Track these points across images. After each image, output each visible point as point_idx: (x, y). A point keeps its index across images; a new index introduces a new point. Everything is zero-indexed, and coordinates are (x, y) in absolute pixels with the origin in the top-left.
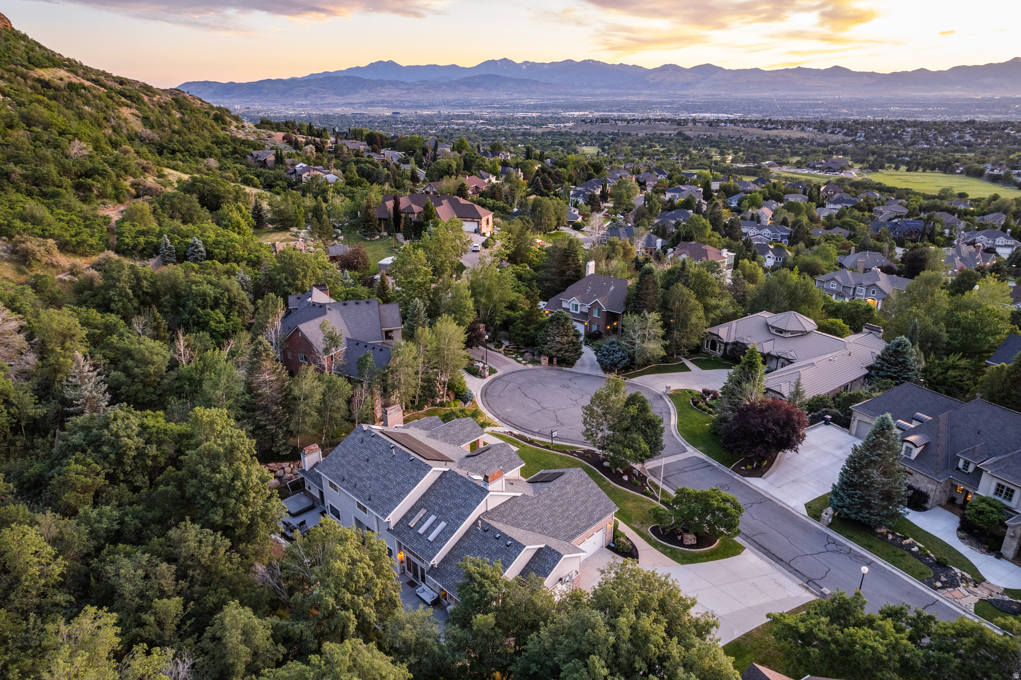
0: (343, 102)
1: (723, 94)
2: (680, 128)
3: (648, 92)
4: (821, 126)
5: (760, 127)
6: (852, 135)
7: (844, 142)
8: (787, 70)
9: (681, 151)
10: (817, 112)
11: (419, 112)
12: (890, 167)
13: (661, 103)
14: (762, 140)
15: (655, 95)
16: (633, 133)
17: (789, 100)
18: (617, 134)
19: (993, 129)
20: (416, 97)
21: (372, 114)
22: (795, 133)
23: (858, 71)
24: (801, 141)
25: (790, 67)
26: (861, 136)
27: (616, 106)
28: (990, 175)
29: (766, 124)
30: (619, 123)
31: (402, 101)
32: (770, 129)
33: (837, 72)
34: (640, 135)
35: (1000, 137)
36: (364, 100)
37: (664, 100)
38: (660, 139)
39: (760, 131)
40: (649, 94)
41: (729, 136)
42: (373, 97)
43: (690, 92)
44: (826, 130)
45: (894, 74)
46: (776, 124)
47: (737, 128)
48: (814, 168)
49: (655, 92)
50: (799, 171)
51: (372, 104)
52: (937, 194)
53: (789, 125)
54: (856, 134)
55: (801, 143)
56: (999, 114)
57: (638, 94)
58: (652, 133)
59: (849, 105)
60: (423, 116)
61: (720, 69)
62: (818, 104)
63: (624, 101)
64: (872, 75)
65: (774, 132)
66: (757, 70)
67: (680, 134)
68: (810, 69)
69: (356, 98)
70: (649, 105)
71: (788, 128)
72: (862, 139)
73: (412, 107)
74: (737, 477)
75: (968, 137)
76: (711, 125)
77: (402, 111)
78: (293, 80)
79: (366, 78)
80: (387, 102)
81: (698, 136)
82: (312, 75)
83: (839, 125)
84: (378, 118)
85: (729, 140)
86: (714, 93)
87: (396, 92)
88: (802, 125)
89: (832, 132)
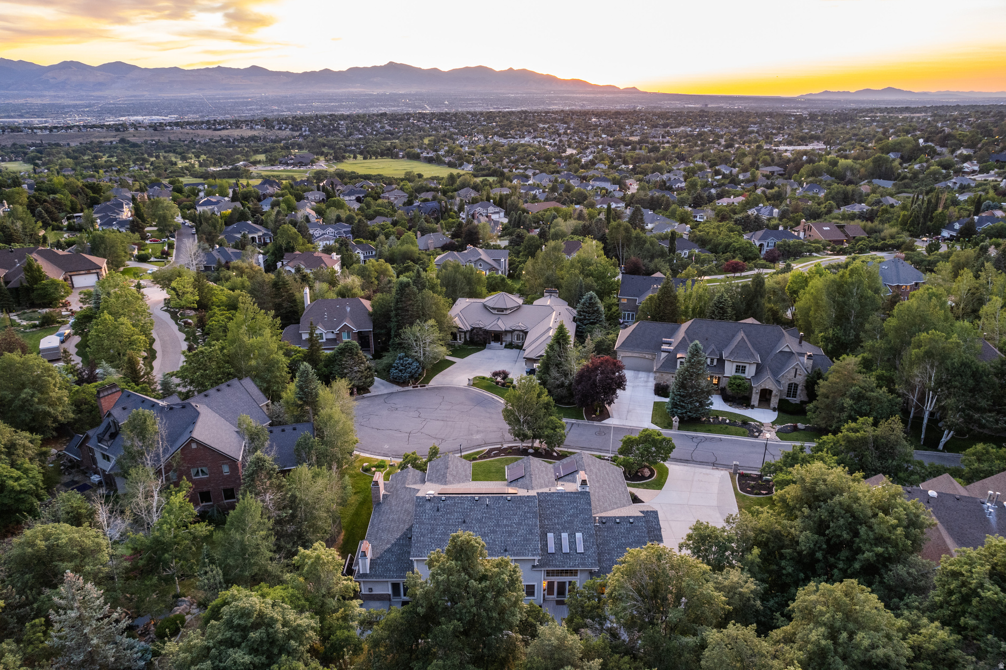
1: (146, 95)
2: (121, 135)
3: (52, 93)
4: (267, 123)
5: (209, 128)
6: (297, 131)
7: (294, 138)
8: (207, 69)
9: (137, 160)
10: (251, 110)
12: (350, 157)
13: (75, 106)
14: (216, 142)
15: (63, 97)
16: (62, 143)
17: (219, 99)
18: (41, 145)
19: (402, 119)
22: (246, 132)
23: (274, 70)
24: (254, 138)
25: (211, 67)
26: (306, 131)
27: (15, 111)
28: (426, 158)
29: (214, 124)
30: (39, 132)
32: (220, 130)
33: (255, 71)
34: (73, 144)
35: (409, 126)
37: (78, 102)
38: (101, 147)
39: (210, 132)
40: (55, 96)
41: (180, 140)
43: (106, 93)
44: (274, 127)
45: (305, 74)
46: (223, 124)
47: (185, 131)
48: (288, 165)
49: (61, 94)
50: (275, 168)
52: (403, 177)
53: (237, 124)
54: (301, 129)
55: (256, 141)
56: (394, 106)
57: (40, 96)
58: (88, 141)
59: (278, 101)
61: (134, 68)
62: (249, 102)
63: (22, 104)
64: (287, 74)
65: (224, 133)
66: (176, 69)
67: (123, 141)
68: (230, 69)
70: (61, 110)
71: (238, 127)
72: (307, 133)
74: (596, 423)
75: (388, 128)
76: (155, 130)
81: (146, 142)
83: (283, 122)
85: (182, 144)
86: (136, 93)
88: (250, 123)
89: (280, 129)
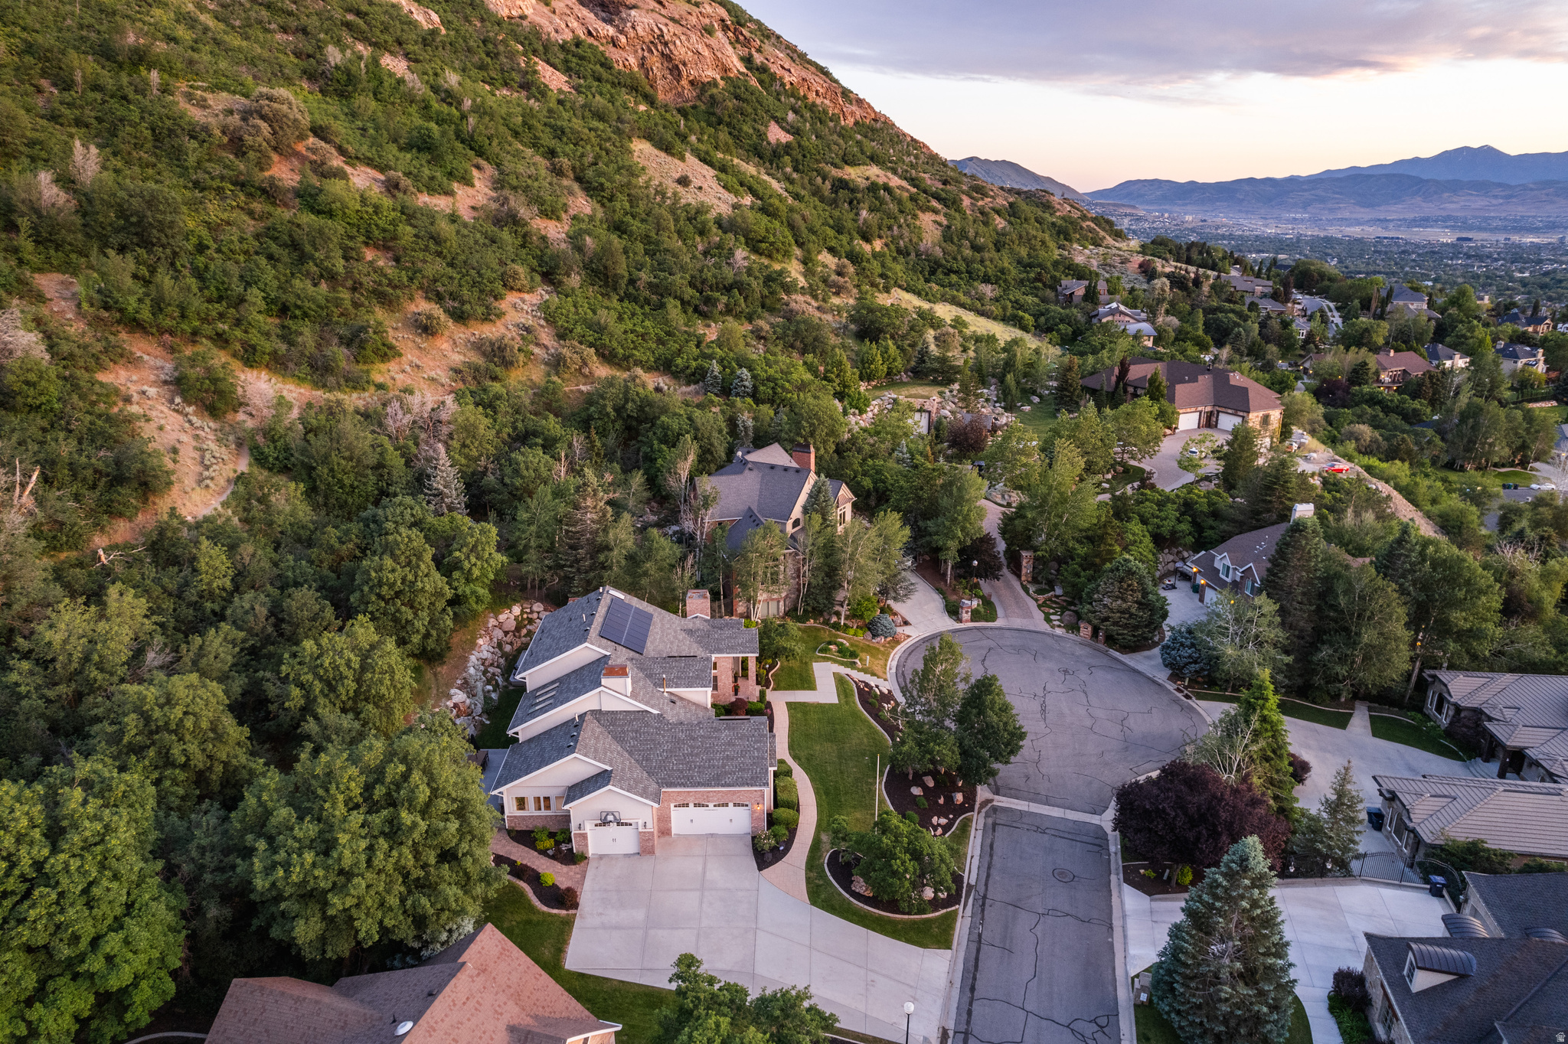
0: (1367, 217)
11: (1516, 238)
20: (1519, 210)
21: (1416, 239)
31: (1486, 219)
36: (1410, 216)
42: (1430, 209)
51: (1425, 222)
60: (1519, 246)
69: (1395, 211)
73: (1505, 229)
77: (1477, 236)
78: (1292, 180)
79: (1424, 177)
80: (1455, 219)
82: (1328, 171)
84: (1424, 246)
87: (1480, 202)
